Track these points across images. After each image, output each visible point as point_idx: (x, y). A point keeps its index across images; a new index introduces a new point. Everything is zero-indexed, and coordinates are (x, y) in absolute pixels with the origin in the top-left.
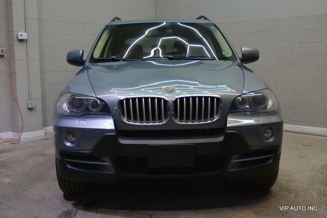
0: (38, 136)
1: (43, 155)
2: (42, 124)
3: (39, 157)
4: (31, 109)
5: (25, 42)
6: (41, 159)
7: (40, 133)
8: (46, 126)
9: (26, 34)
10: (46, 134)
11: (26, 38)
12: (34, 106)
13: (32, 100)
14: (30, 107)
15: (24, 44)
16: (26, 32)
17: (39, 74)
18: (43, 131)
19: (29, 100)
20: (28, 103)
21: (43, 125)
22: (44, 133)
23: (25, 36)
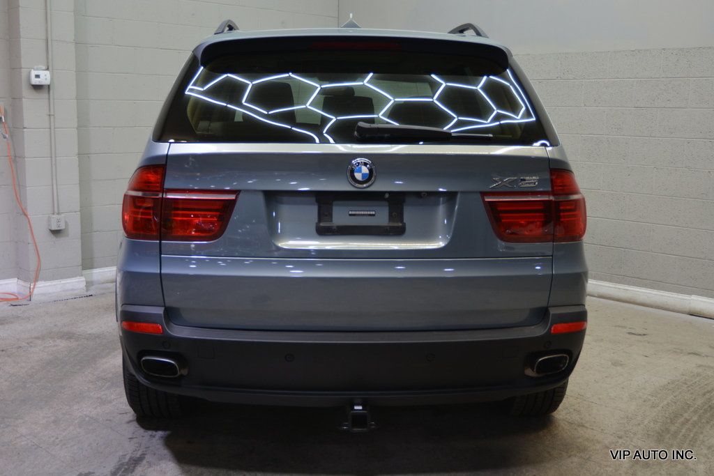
0: (72, 290)
1: (68, 336)
2: (80, 263)
3: (58, 341)
4: (56, 233)
5: (47, 91)
6: (63, 344)
7: (76, 284)
8: (92, 267)
9: (47, 73)
10: (89, 284)
11: (47, 82)
12: (62, 227)
13: (58, 214)
14: (54, 228)
15: (44, 95)
16: (48, 69)
17: (76, 158)
18: (83, 279)
19: (53, 214)
20: (49, 220)
21: (82, 265)
22: (84, 284)
23: (45, 78)
